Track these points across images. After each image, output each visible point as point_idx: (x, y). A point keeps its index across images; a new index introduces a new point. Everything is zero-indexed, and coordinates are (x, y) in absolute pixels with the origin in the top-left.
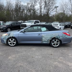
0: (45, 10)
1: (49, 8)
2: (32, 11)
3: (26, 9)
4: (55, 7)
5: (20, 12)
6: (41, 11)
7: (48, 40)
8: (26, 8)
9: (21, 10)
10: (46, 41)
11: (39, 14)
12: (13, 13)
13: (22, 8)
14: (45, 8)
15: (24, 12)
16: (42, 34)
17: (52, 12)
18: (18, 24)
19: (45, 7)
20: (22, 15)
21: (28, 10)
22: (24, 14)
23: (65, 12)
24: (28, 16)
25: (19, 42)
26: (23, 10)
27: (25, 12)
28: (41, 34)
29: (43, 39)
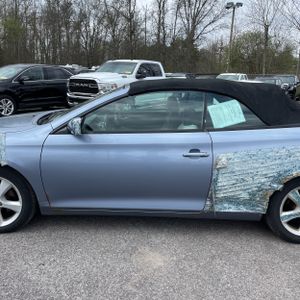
0: (179, 20)
1: (198, 12)
2: (122, 24)
3: (93, 11)
4: (228, 8)
5: (67, 24)
6: (161, 24)
7: (253, 195)
8: (95, 7)
9: (73, 19)
10: (245, 196)
11: (154, 38)
12: (35, 29)
13: (77, 10)
14: (182, 10)
15: (87, 25)
16: (212, 146)
17: (210, 28)
18: (53, 77)
19: (178, 8)
20: (78, 37)
21: (104, 17)
22: (85, 35)
23: (271, 32)
24: (105, 43)
25: (43, 203)
26: (84, 16)
27: (91, 25)
28: (204, 146)
29: (223, 181)
